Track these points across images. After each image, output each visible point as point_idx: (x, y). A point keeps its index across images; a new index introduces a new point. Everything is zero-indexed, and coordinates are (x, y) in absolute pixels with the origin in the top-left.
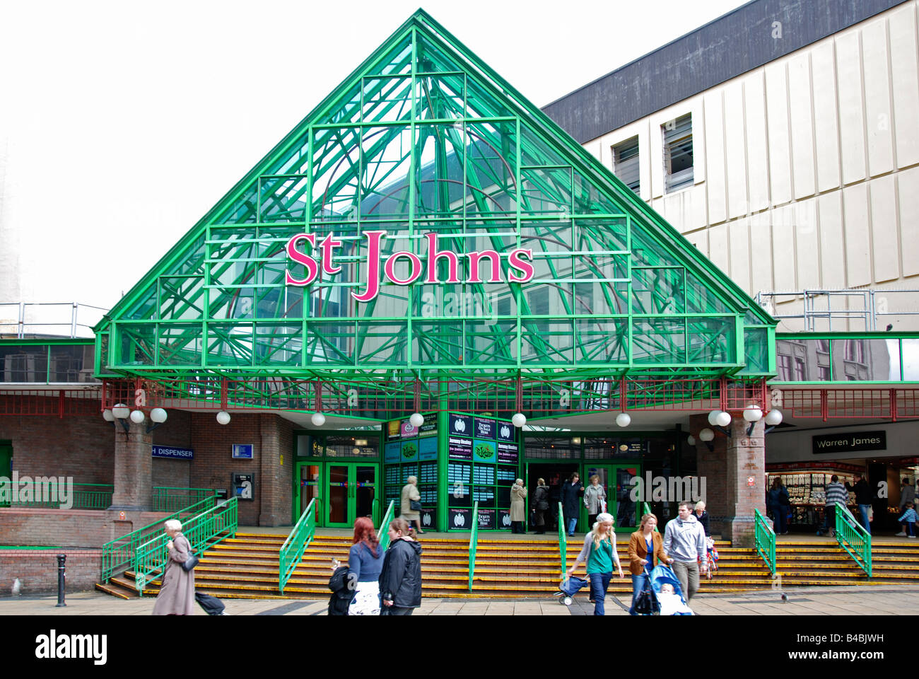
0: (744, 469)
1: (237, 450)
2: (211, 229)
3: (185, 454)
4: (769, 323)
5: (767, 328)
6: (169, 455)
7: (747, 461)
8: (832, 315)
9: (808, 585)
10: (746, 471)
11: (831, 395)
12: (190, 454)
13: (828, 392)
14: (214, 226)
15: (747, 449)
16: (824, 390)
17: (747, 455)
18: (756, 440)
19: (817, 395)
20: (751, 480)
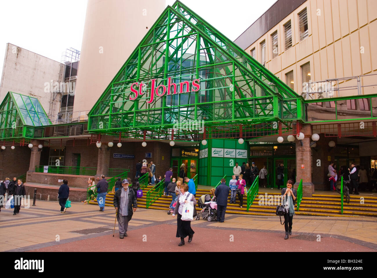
0: (299, 161)
1: (147, 155)
2: (113, 84)
3: (131, 157)
4: (297, 97)
5: (296, 99)
6: (125, 157)
7: (301, 157)
8: (340, 89)
9: (311, 215)
10: (300, 162)
11: (343, 126)
12: (133, 157)
13: (341, 125)
14: (114, 83)
15: (301, 152)
16: (339, 124)
17: (301, 155)
18: (304, 148)
19: (336, 126)
20: (303, 166)
